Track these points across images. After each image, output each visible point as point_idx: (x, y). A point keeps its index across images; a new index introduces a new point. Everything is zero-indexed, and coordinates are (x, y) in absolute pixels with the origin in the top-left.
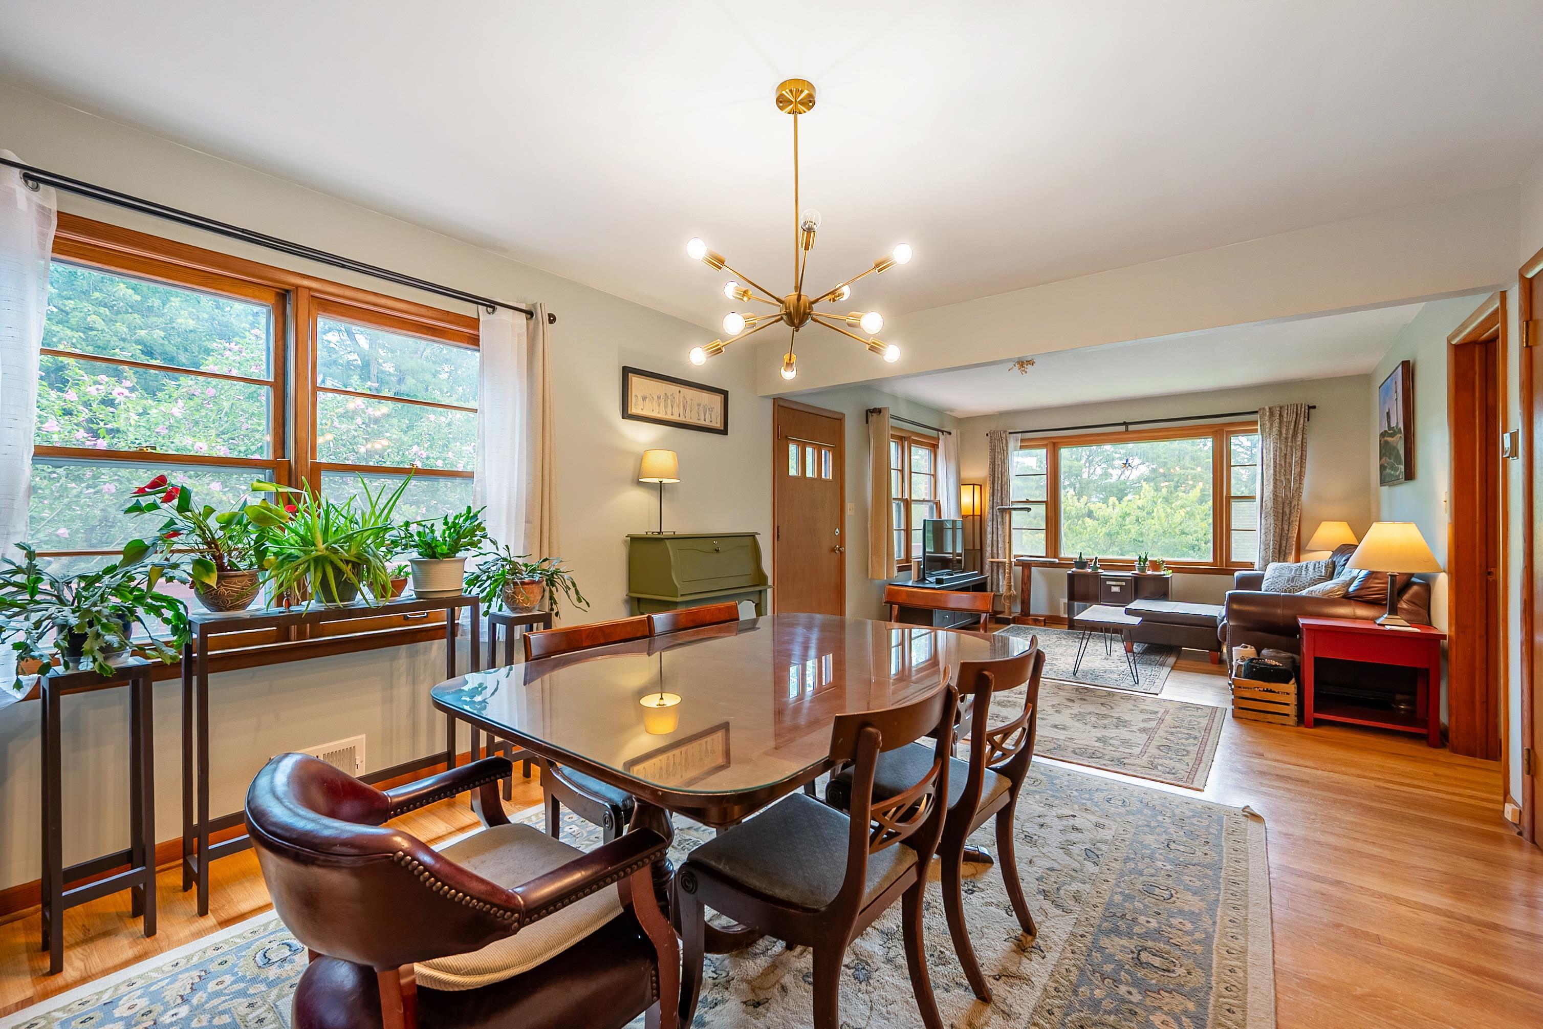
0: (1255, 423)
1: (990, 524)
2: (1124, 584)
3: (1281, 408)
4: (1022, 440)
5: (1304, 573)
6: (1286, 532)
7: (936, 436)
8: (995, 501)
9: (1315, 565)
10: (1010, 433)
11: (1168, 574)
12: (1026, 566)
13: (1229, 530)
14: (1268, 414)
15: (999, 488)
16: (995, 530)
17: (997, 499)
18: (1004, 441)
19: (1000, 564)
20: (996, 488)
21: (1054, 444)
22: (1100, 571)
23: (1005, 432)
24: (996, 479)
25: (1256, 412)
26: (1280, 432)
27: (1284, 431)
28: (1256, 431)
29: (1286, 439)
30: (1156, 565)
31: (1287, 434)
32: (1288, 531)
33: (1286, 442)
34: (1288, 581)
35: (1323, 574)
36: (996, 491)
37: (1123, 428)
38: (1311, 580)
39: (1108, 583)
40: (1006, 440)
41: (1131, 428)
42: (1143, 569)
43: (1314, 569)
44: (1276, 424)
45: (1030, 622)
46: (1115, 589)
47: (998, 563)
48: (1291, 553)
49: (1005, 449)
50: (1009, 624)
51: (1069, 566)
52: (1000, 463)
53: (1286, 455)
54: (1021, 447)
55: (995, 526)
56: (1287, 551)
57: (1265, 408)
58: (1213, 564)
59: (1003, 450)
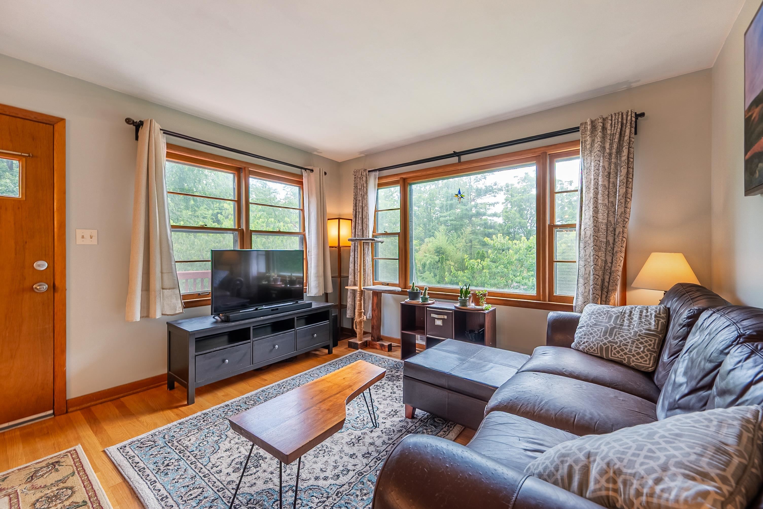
0: (576, 141)
2: (446, 317)
3: (604, 119)
4: (380, 178)
5: (626, 322)
6: (609, 265)
7: (300, 173)
8: (356, 233)
9: (641, 312)
10: (369, 171)
11: (487, 307)
12: (376, 294)
13: (552, 262)
14: (589, 127)
17: (359, 232)
18: (364, 179)
21: (404, 180)
22: (427, 301)
23: (365, 170)
24: (358, 214)
25: (577, 128)
27: (607, 146)
28: (577, 152)
29: (610, 154)
30: (477, 299)
31: (611, 149)
32: (612, 263)
33: (610, 159)
34: (605, 333)
35: (653, 328)
36: (358, 224)
37: (455, 160)
38: (635, 335)
39: (433, 315)
40: (366, 178)
41: (464, 158)
42: (464, 303)
43: (640, 318)
44: (598, 139)
46: (439, 323)
48: (615, 290)
49: (365, 185)
50: (358, 349)
52: (360, 199)
53: (609, 173)
54: (379, 185)
56: (610, 288)
57: (586, 123)
58: (537, 297)
59: (364, 187)
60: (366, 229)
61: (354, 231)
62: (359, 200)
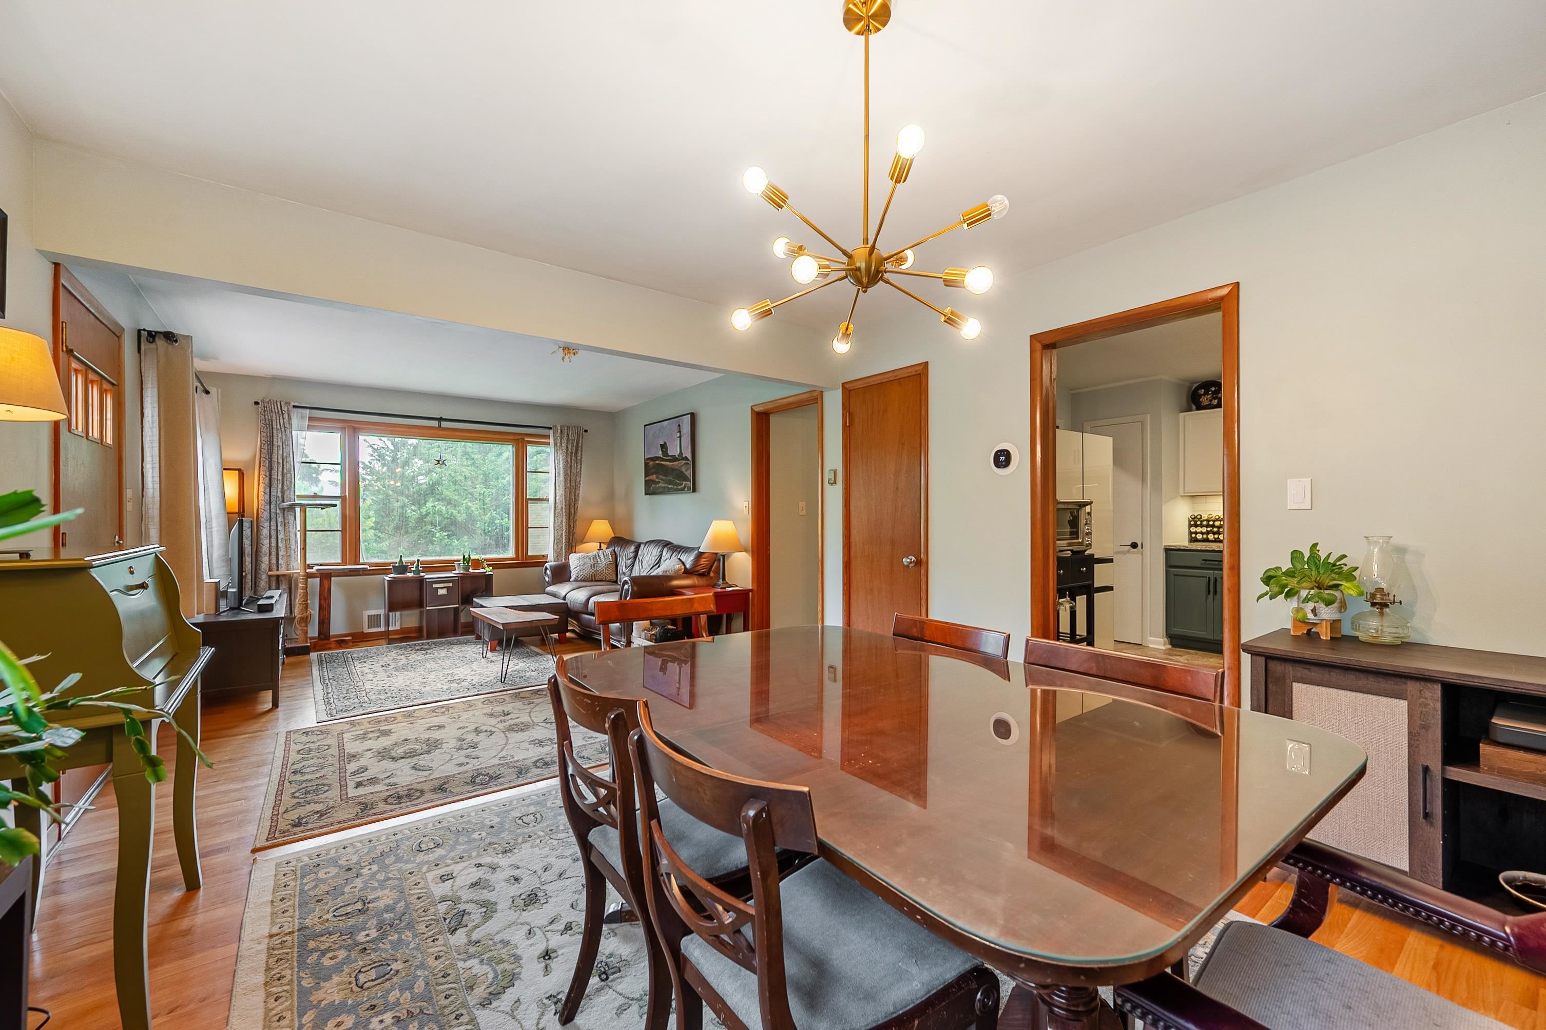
0: (548, 437)
1: (267, 525)
2: (451, 585)
3: (567, 428)
4: (310, 419)
5: (599, 560)
8: (273, 494)
10: (294, 407)
11: (488, 570)
12: (326, 576)
13: (528, 528)
14: (559, 431)
15: (280, 477)
16: (273, 533)
17: (277, 491)
18: (286, 416)
19: (281, 578)
20: (274, 476)
21: (354, 428)
22: (422, 574)
23: (287, 404)
24: (274, 464)
25: (550, 428)
26: (567, 447)
27: (570, 448)
28: (548, 444)
29: (571, 453)
30: (477, 564)
31: (571, 450)
33: (571, 456)
36: (274, 482)
37: (435, 423)
39: (434, 586)
40: (289, 416)
41: (444, 424)
42: (467, 569)
44: (564, 441)
45: (333, 646)
46: (442, 592)
47: (278, 576)
49: (287, 426)
51: (386, 572)
52: (280, 444)
53: (571, 466)
54: (310, 428)
55: (273, 528)
57: (556, 426)
58: (517, 558)
59: (285, 427)
60: (289, 489)
61: (268, 490)
62: (278, 446)
